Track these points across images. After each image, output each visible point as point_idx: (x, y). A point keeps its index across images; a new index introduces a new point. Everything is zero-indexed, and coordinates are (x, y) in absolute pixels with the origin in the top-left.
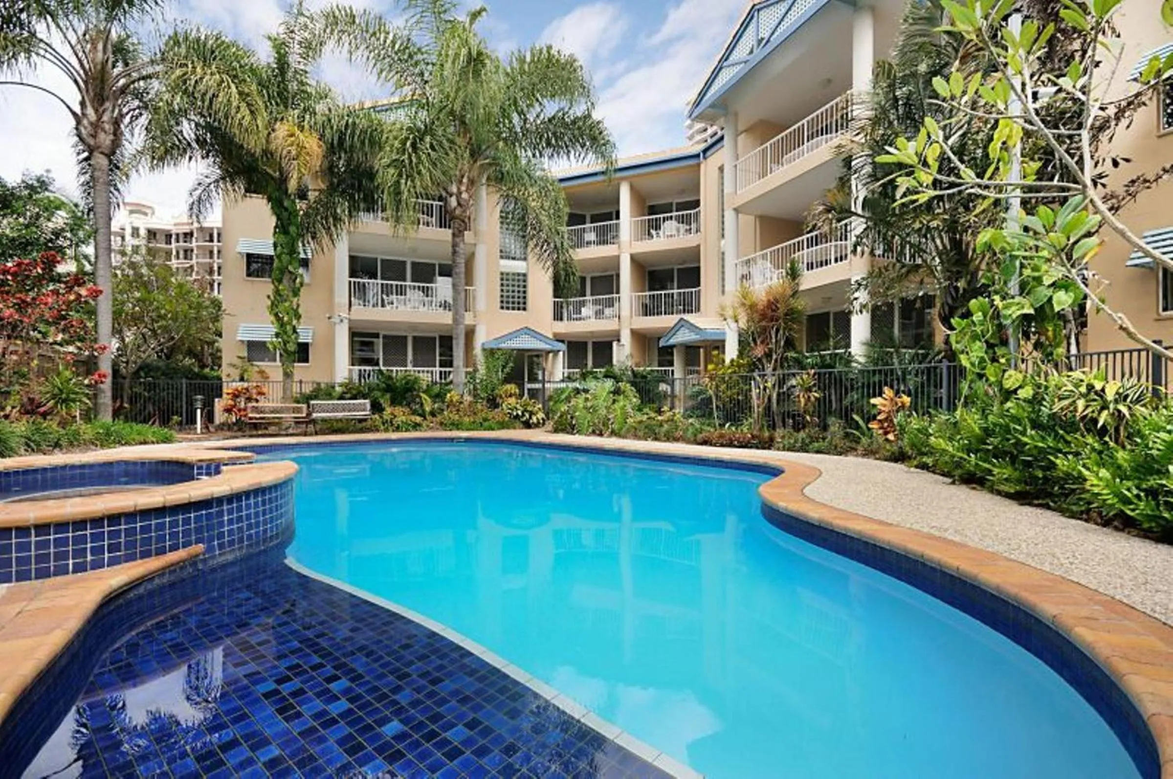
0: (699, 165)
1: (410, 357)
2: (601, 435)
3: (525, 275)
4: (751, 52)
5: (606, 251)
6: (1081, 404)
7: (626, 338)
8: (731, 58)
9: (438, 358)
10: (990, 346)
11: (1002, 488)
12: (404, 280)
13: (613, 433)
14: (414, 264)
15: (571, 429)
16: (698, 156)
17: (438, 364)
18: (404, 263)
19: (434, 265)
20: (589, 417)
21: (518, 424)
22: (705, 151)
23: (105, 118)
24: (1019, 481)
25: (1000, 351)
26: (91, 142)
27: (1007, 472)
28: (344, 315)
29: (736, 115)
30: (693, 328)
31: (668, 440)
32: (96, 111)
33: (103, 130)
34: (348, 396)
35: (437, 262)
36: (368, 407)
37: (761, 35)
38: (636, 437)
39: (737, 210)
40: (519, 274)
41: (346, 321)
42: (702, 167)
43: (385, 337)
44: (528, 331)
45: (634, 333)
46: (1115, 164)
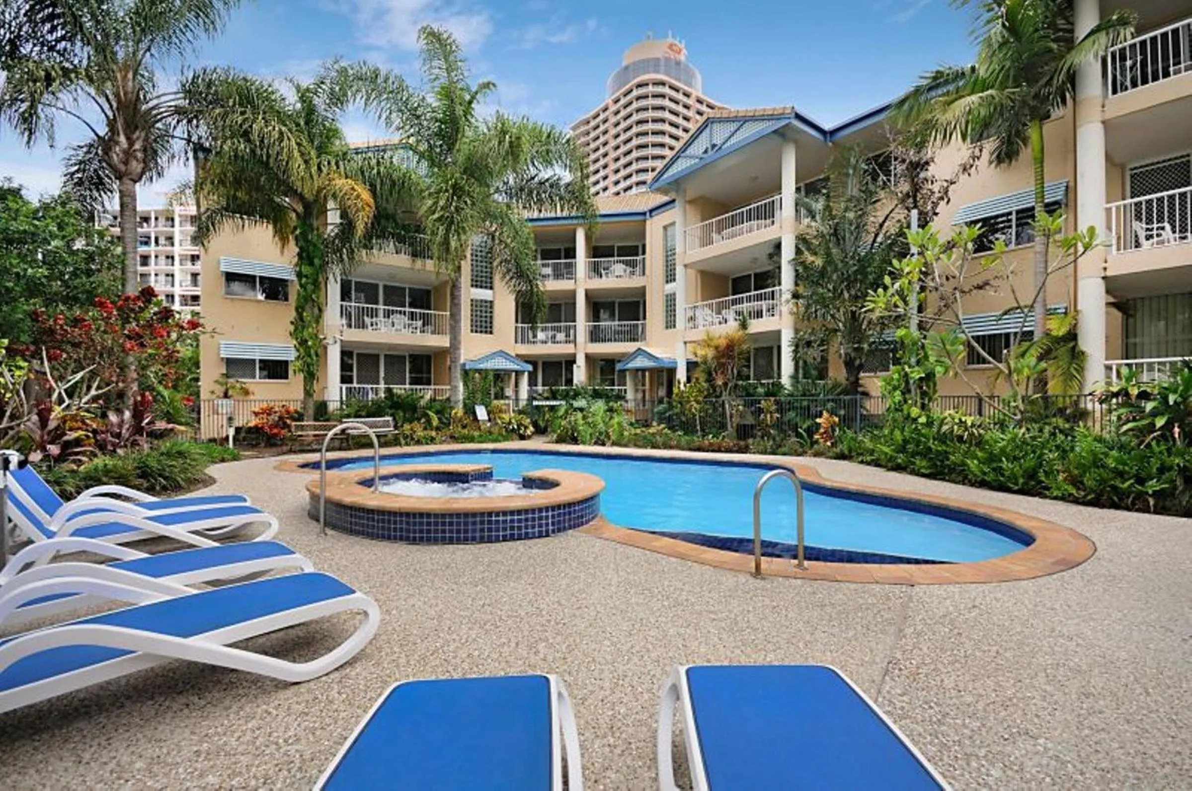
0: (645, 221)
1: (382, 374)
2: (603, 444)
3: (491, 302)
4: (706, 152)
5: (564, 285)
6: (956, 427)
7: (581, 361)
8: (688, 152)
9: (408, 375)
10: (903, 393)
11: (923, 471)
12: (377, 303)
13: (614, 444)
14: (386, 287)
15: (575, 441)
16: (644, 214)
17: (407, 381)
18: (377, 286)
19: (404, 289)
20: (590, 431)
21: (515, 436)
22: (651, 211)
23: (137, 146)
24: (929, 468)
25: (907, 396)
26: (122, 168)
27: (924, 463)
28: (338, 336)
29: (685, 191)
30: (650, 356)
31: (665, 448)
32: (128, 138)
33: (136, 158)
34: (363, 413)
35: (407, 286)
36: (392, 423)
37: (714, 142)
38: (637, 446)
39: (686, 266)
40: (486, 302)
41: (339, 343)
42: (648, 223)
43: (359, 355)
44: (502, 354)
45: (588, 357)
46: (947, 279)
